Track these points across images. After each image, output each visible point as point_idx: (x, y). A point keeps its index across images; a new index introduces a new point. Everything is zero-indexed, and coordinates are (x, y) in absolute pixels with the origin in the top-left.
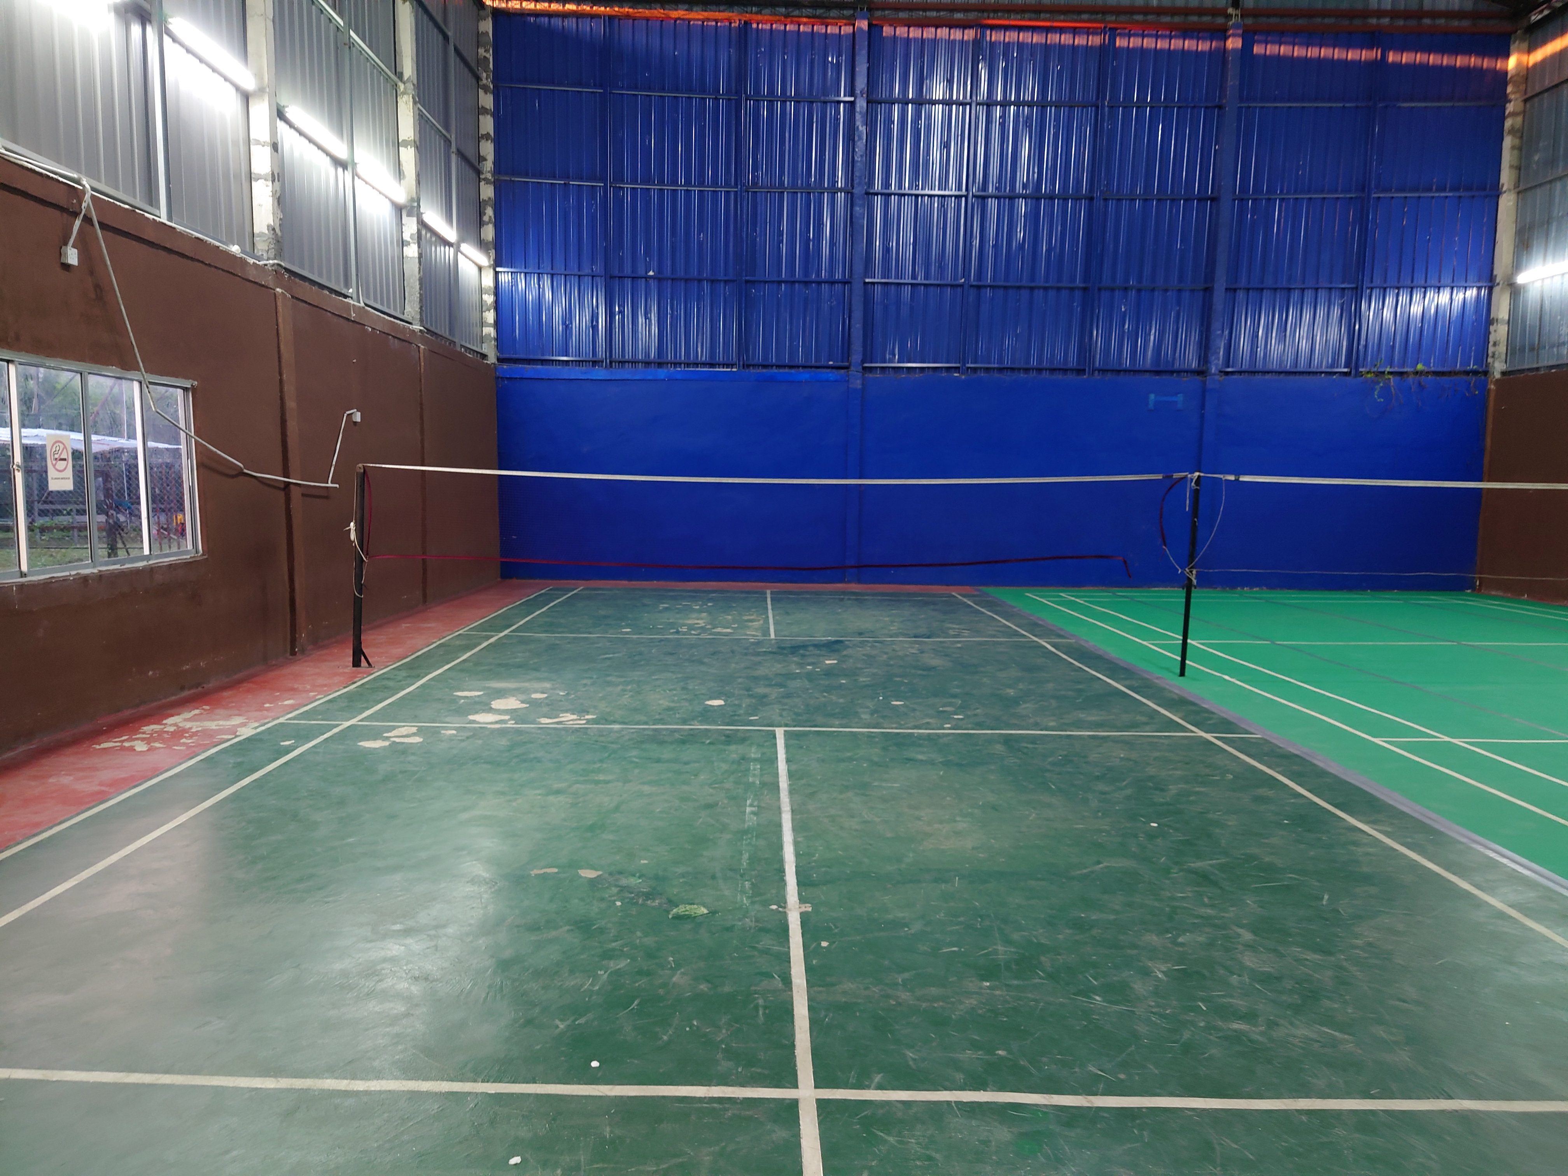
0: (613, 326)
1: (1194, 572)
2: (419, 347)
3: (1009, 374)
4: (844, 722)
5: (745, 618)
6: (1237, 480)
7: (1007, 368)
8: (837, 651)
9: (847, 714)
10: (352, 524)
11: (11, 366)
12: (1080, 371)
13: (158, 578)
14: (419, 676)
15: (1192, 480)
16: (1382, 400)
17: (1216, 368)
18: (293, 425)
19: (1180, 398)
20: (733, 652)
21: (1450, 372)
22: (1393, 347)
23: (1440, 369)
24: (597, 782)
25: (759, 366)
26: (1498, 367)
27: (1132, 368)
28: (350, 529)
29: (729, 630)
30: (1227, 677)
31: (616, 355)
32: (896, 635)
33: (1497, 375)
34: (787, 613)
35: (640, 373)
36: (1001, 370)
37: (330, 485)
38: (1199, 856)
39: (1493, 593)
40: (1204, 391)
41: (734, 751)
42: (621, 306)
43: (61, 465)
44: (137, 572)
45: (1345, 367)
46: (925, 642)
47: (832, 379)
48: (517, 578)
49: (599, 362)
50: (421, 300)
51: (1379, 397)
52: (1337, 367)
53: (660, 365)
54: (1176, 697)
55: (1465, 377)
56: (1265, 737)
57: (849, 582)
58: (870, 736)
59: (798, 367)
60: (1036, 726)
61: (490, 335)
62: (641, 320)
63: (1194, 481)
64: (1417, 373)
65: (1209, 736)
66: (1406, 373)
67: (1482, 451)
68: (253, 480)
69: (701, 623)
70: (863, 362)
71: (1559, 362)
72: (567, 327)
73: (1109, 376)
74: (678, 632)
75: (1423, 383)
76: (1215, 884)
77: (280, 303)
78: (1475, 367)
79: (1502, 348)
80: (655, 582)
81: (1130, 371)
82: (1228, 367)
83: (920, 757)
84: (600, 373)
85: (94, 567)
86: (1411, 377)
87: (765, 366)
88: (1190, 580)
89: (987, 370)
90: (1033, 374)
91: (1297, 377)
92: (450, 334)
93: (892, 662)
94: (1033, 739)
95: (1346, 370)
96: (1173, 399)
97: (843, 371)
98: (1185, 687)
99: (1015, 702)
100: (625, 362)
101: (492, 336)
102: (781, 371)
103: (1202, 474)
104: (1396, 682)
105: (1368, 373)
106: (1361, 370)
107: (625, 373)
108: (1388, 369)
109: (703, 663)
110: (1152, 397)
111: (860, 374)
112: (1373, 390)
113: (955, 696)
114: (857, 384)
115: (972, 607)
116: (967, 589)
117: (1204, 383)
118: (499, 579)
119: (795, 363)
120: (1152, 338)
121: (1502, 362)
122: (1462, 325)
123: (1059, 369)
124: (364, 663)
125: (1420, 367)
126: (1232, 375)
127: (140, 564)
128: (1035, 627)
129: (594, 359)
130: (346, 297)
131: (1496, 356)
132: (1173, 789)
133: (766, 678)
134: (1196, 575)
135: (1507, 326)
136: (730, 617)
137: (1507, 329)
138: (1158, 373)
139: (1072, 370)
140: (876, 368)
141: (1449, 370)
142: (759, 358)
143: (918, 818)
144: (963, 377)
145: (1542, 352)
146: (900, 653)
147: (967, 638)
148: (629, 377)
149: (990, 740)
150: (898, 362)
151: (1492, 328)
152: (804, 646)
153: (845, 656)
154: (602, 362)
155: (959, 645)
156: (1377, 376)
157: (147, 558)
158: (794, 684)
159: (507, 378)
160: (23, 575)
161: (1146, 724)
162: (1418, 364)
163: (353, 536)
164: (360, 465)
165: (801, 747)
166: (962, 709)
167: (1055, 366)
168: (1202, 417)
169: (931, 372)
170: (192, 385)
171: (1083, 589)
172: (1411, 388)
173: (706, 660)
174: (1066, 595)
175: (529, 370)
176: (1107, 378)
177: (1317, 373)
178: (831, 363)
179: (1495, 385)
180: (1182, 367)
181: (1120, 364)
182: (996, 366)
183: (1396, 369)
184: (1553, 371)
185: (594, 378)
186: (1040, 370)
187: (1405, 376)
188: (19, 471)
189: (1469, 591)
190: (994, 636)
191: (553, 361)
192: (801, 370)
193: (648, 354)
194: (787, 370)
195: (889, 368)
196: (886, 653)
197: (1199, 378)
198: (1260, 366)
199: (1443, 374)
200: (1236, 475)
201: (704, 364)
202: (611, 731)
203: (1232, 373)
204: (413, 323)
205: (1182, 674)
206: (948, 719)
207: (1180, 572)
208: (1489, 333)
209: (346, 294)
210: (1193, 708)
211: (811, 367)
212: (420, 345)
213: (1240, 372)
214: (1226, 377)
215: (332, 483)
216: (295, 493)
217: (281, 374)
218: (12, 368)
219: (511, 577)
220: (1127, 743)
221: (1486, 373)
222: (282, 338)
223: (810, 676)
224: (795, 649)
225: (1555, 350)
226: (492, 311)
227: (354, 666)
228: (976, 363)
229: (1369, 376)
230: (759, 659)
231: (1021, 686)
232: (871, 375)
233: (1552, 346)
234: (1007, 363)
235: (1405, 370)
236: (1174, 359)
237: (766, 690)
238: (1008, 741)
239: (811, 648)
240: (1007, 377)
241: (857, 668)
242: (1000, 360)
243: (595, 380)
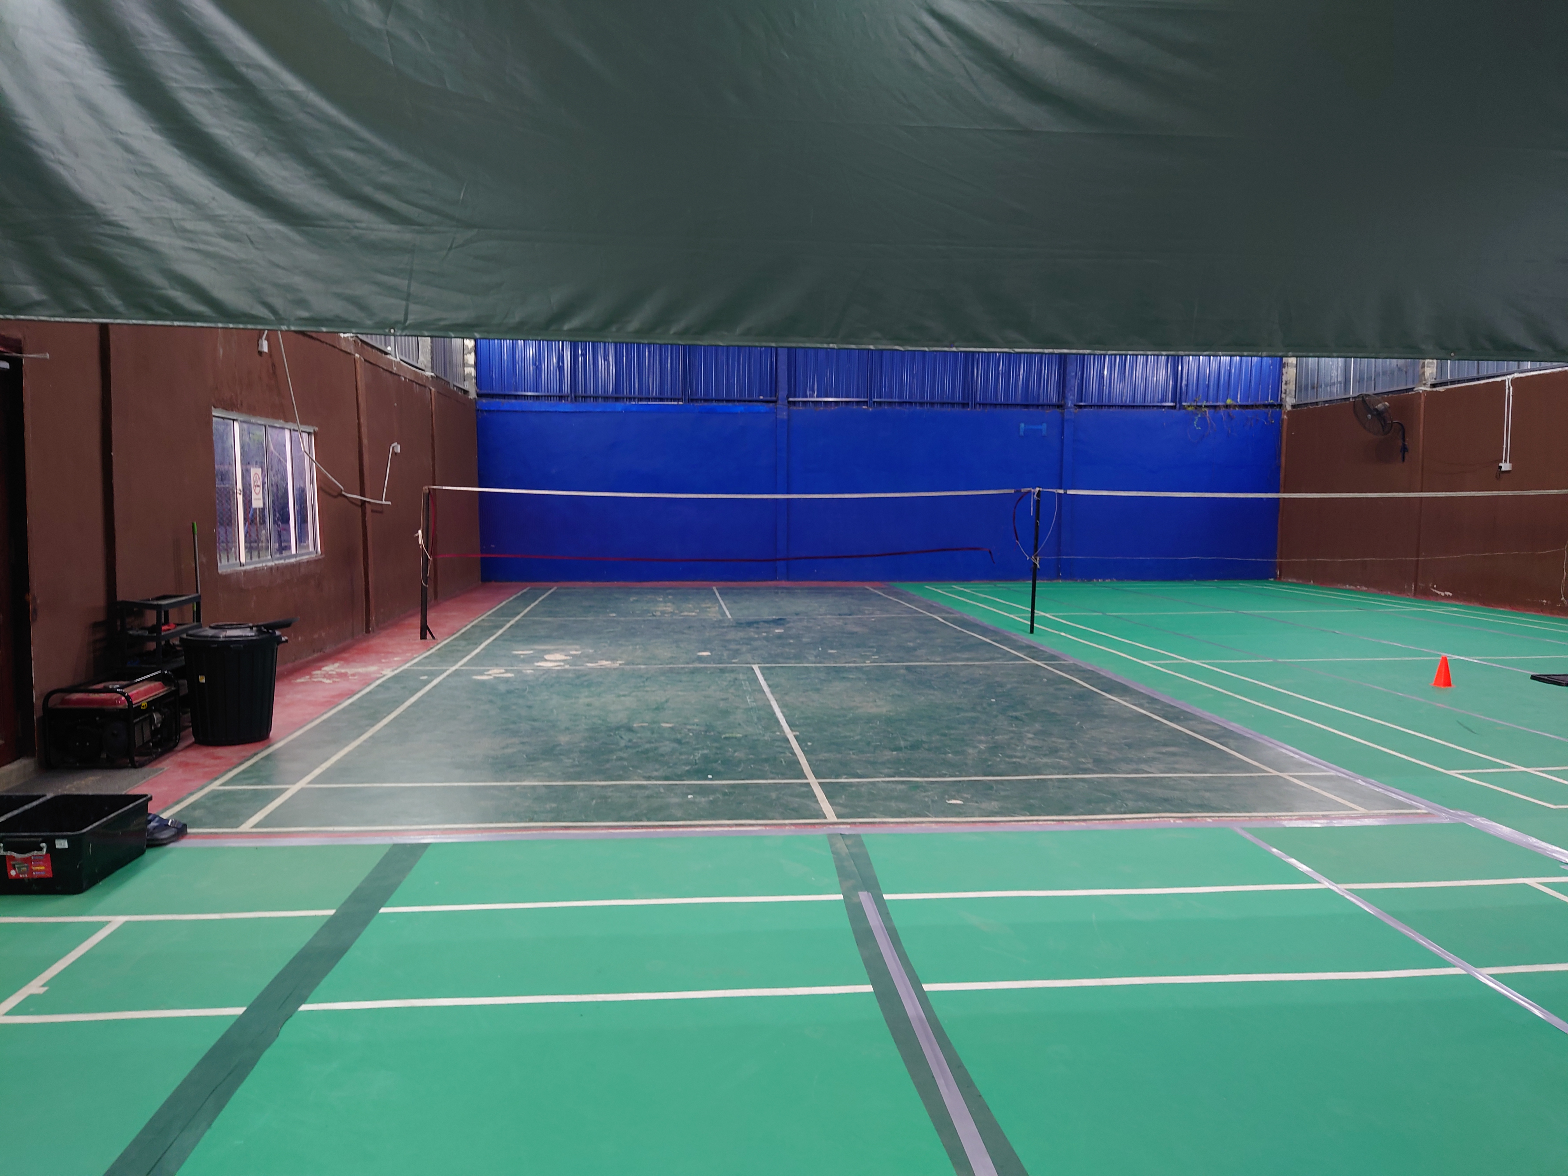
0: (577, 367)
1: (1038, 559)
2: (430, 390)
3: (907, 406)
4: (798, 661)
5: (704, 606)
6: (1065, 493)
7: (906, 402)
8: (783, 624)
9: (798, 657)
10: (420, 532)
11: (235, 423)
12: (965, 405)
13: (303, 570)
14: (476, 644)
15: (1034, 493)
16: (1200, 428)
17: (1072, 403)
18: (366, 457)
19: (1044, 426)
20: (703, 626)
21: (1252, 406)
22: (1208, 386)
23: (1245, 403)
24: (647, 691)
25: (701, 400)
26: (1289, 401)
27: (1006, 403)
28: (418, 536)
29: (693, 614)
30: (1063, 634)
31: (580, 392)
32: (825, 614)
33: (1289, 408)
34: (735, 602)
35: (601, 406)
36: (901, 404)
37: (384, 502)
38: (1016, 711)
39: (1290, 580)
40: (1063, 421)
41: (729, 677)
42: (584, 350)
43: (258, 489)
44: (292, 566)
45: (1172, 402)
46: (848, 619)
47: (762, 411)
48: (496, 581)
49: (565, 397)
50: (432, 352)
51: (1198, 426)
52: (1165, 402)
53: (617, 399)
54: (1024, 645)
55: (1264, 409)
56: (1076, 663)
57: (780, 580)
58: (816, 668)
59: (734, 401)
60: (928, 660)
61: (471, 374)
62: (600, 361)
63: (1036, 494)
64: (1227, 406)
65: (1039, 663)
66: (1219, 406)
67: (1278, 468)
68: (346, 500)
69: (670, 609)
70: (788, 397)
71: (1332, 398)
72: (538, 368)
73: (988, 409)
74: (654, 615)
75: (1231, 415)
76: (1021, 720)
77: (358, 366)
78: (1272, 401)
79: (1292, 386)
80: (616, 582)
81: (1004, 405)
82: (1081, 402)
83: (851, 676)
84: (566, 406)
85: (273, 561)
86: (1223, 409)
87: (706, 400)
88: (1035, 565)
89: (890, 403)
90: (926, 408)
91: (1135, 410)
92: (444, 376)
93: (824, 630)
94: (925, 667)
95: (1172, 404)
96: (1039, 427)
97: (771, 405)
98: (1033, 639)
99: (914, 649)
100: (587, 397)
101: (473, 375)
102: (721, 404)
103: (1041, 489)
104: (1178, 634)
105: (1189, 406)
106: (1184, 404)
107: (589, 406)
108: (1204, 403)
109: (683, 633)
110: (1022, 425)
111: (786, 407)
112: (1193, 420)
113: (872, 647)
114: (784, 415)
115: (882, 596)
116: (877, 584)
117: (1063, 414)
118: (480, 582)
119: (732, 398)
120: (1021, 377)
121: (1292, 397)
122: (1261, 367)
123: (948, 403)
124: (429, 636)
125: (1229, 401)
126: (1085, 408)
127: (293, 560)
128: (930, 608)
129: (561, 394)
130: (386, 353)
131: (1288, 393)
132: (1009, 686)
133: (734, 640)
134: (1039, 561)
135: (1295, 369)
136: (691, 606)
137: (1295, 371)
138: (1027, 406)
139: (958, 404)
140: (799, 402)
141: (1252, 403)
142: (701, 394)
143: (854, 701)
144: (871, 409)
145: (1320, 390)
146: (830, 625)
147: (878, 615)
148: (591, 409)
149: (897, 668)
150: (818, 397)
151: (1284, 370)
152: (757, 622)
153: (789, 627)
154: (568, 397)
155: (873, 620)
156: (1196, 408)
157: (295, 556)
158: (756, 644)
159: (486, 411)
160: (241, 565)
161: (1001, 658)
162: (1227, 398)
163: (420, 541)
164: (426, 487)
165: (773, 674)
166: (877, 653)
167: (945, 400)
168: (1062, 441)
169: (844, 405)
170: (314, 431)
171: (972, 582)
172: (1222, 419)
173: (685, 631)
174: (956, 587)
175: (505, 404)
176: (986, 411)
177: (1150, 406)
178: (761, 397)
179: (1287, 416)
180: (1045, 402)
181: (996, 399)
182: (897, 400)
183: (1211, 404)
184: (1327, 405)
185: (562, 410)
186: (932, 404)
187: (1218, 409)
188: (240, 494)
189: (1272, 579)
190: (899, 614)
191: (525, 396)
192: (737, 404)
193: (606, 389)
194: (725, 404)
195: (809, 402)
196: (819, 625)
197: (1058, 410)
198: (1105, 401)
199: (1247, 407)
200: (1064, 489)
201: (655, 399)
202: (640, 669)
203: (1085, 406)
204: (426, 370)
205: (1032, 631)
206: (868, 658)
207: (1028, 559)
208: (1282, 374)
209: (386, 351)
210: (1034, 650)
211: (745, 401)
212: (431, 388)
213: (1091, 406)
214: (1080, 410)
215: (385, 500)
216: (368, 508)
217: (359, 419)
218: (236, 425)
219: (490, 580)
220: (987, 668)
221: (1280, 406)
222: (360, 391)
223: (766, 638)
224: (750, 624)
225: (1329, 388)
226: (473, 354)
227: (421, 639)
228: (880, 398)
229: (1190, 409)
230: (725, 630)
231: (918, 641)
232: (795, 408)
233: (1326, 386)
234: (906, 397)
235: (1218, 404)
236: (1039, 395)
237: (738, 647)
238: (908, 668)
239: (761, 623)
240: (906, 409)
241: (799, 634)
242: (901, 395)
243: (563, 412)
